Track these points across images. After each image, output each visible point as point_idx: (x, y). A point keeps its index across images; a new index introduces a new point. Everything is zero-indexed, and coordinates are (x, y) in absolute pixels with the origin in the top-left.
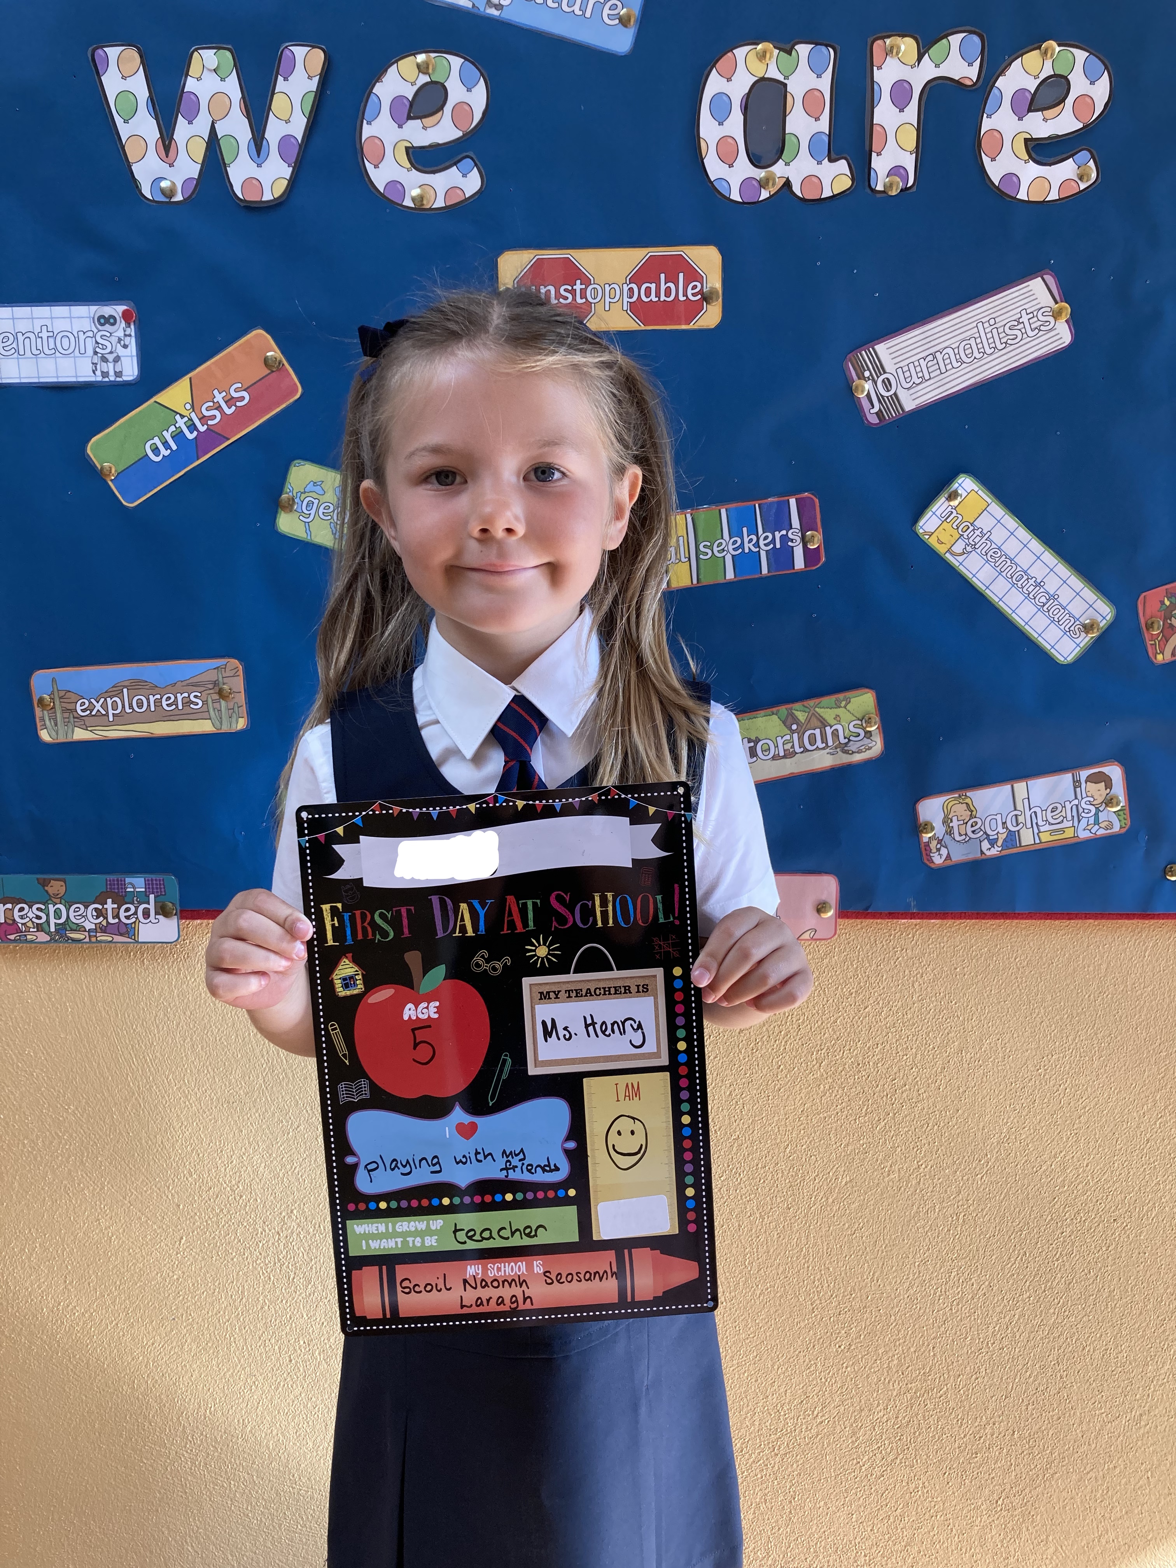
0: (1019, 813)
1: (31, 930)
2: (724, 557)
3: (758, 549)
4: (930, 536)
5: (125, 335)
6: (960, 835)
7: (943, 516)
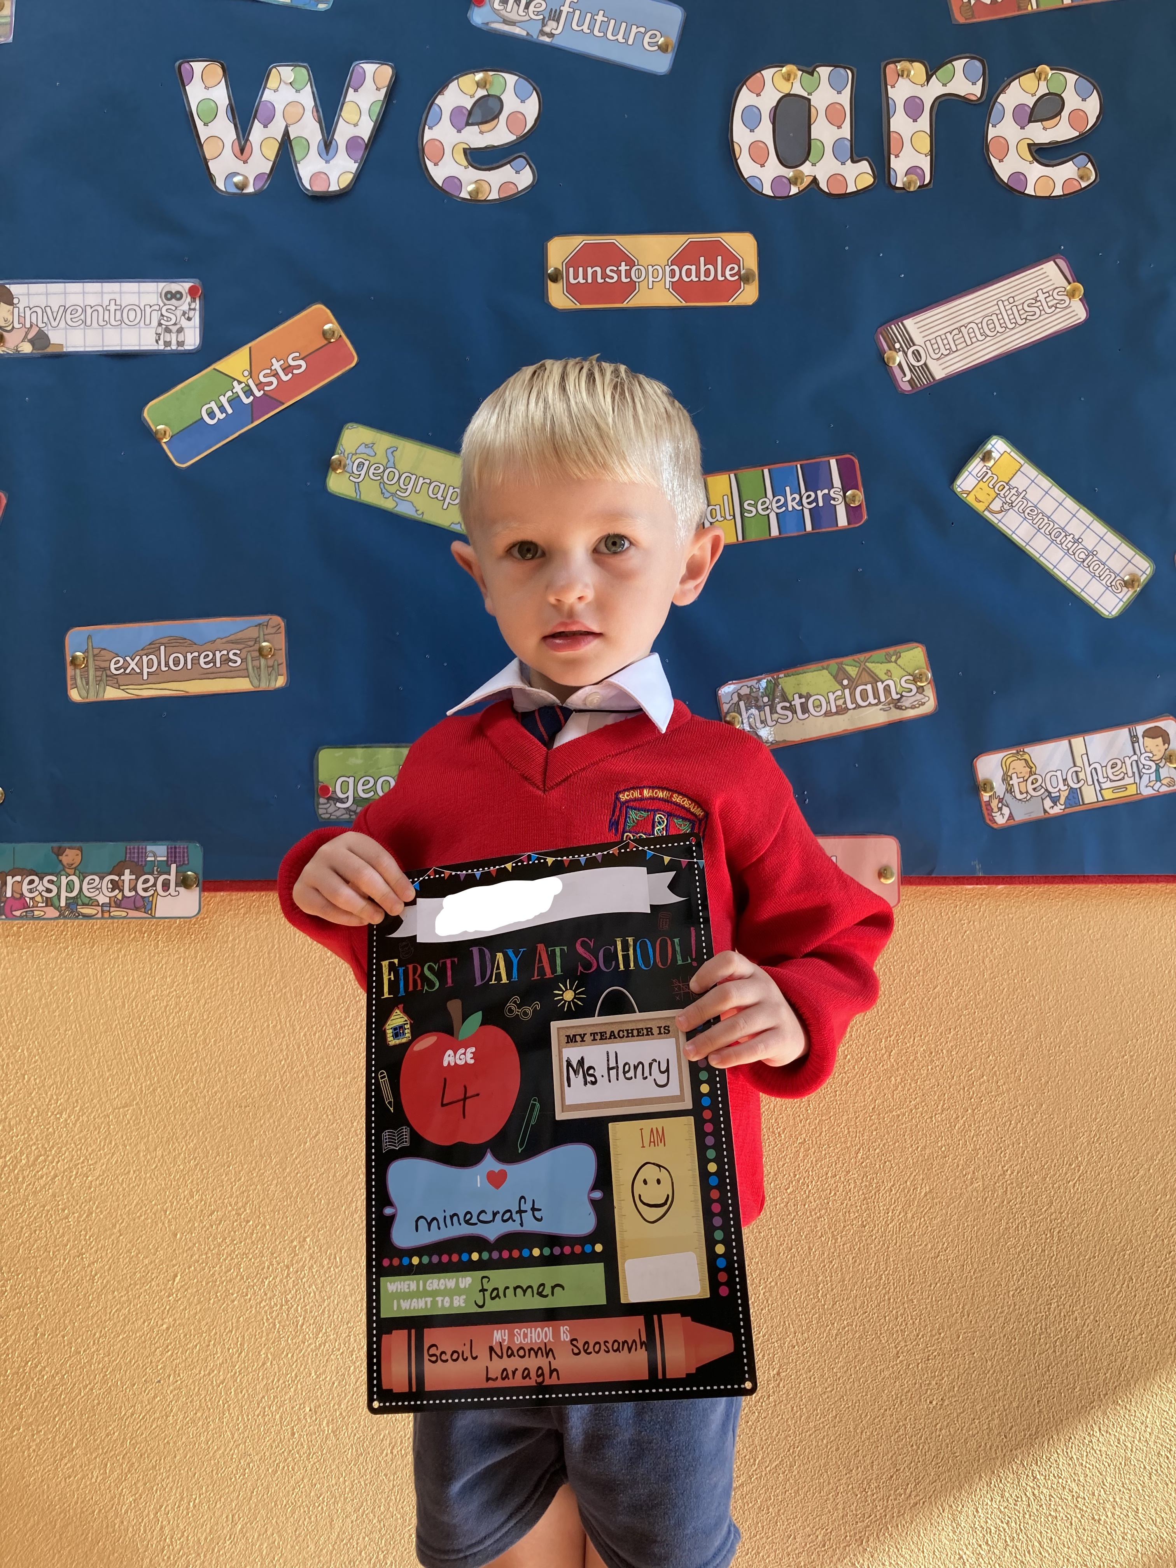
0: (1079, 769)
1: (40, 905)
2: (768, 515)
3: (801, 508)
4: (968, 494)
5: (190, 309)
6: (1021, 793)
7: (979, 475)
